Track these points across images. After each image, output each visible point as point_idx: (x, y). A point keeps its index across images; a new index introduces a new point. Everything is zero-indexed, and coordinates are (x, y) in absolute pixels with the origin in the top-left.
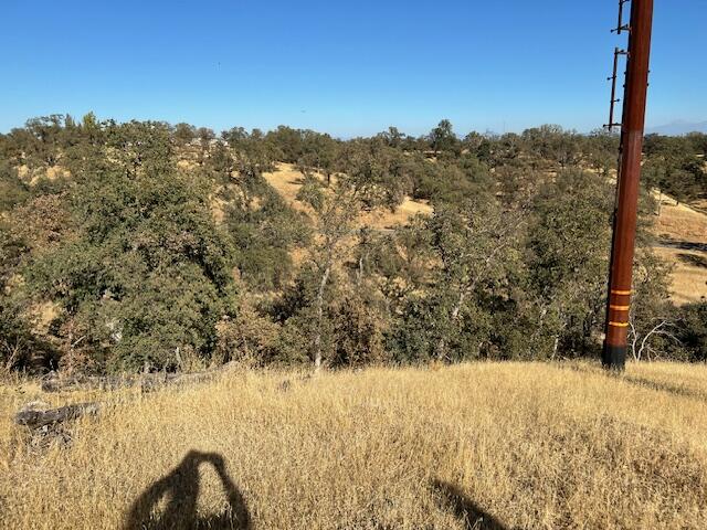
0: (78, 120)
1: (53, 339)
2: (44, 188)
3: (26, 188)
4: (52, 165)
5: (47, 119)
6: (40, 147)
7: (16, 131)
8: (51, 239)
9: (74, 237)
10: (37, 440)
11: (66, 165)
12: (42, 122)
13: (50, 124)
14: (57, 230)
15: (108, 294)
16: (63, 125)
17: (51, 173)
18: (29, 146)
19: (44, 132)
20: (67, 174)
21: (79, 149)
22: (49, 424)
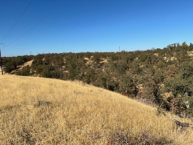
0: (181, 44)
1: (168, 102)
2: (170, 63)
3: (165, 63)
4: (172, 57)
5: (173, 45)
6: (170, 52)
7: (165, 48)
8: (172, 76)
9: (178, 76)
10: (179, 129)
11: (176, 57)
12: (171, 45)
13: (173, 46)
14: (174, 74)
15: (186, 93)
16: (177, 46)
17: (172, 59)
18: (167, 52)
19: (171, 48)
20: (176, 59)
21: (180, 52)
22: (182, 126)
